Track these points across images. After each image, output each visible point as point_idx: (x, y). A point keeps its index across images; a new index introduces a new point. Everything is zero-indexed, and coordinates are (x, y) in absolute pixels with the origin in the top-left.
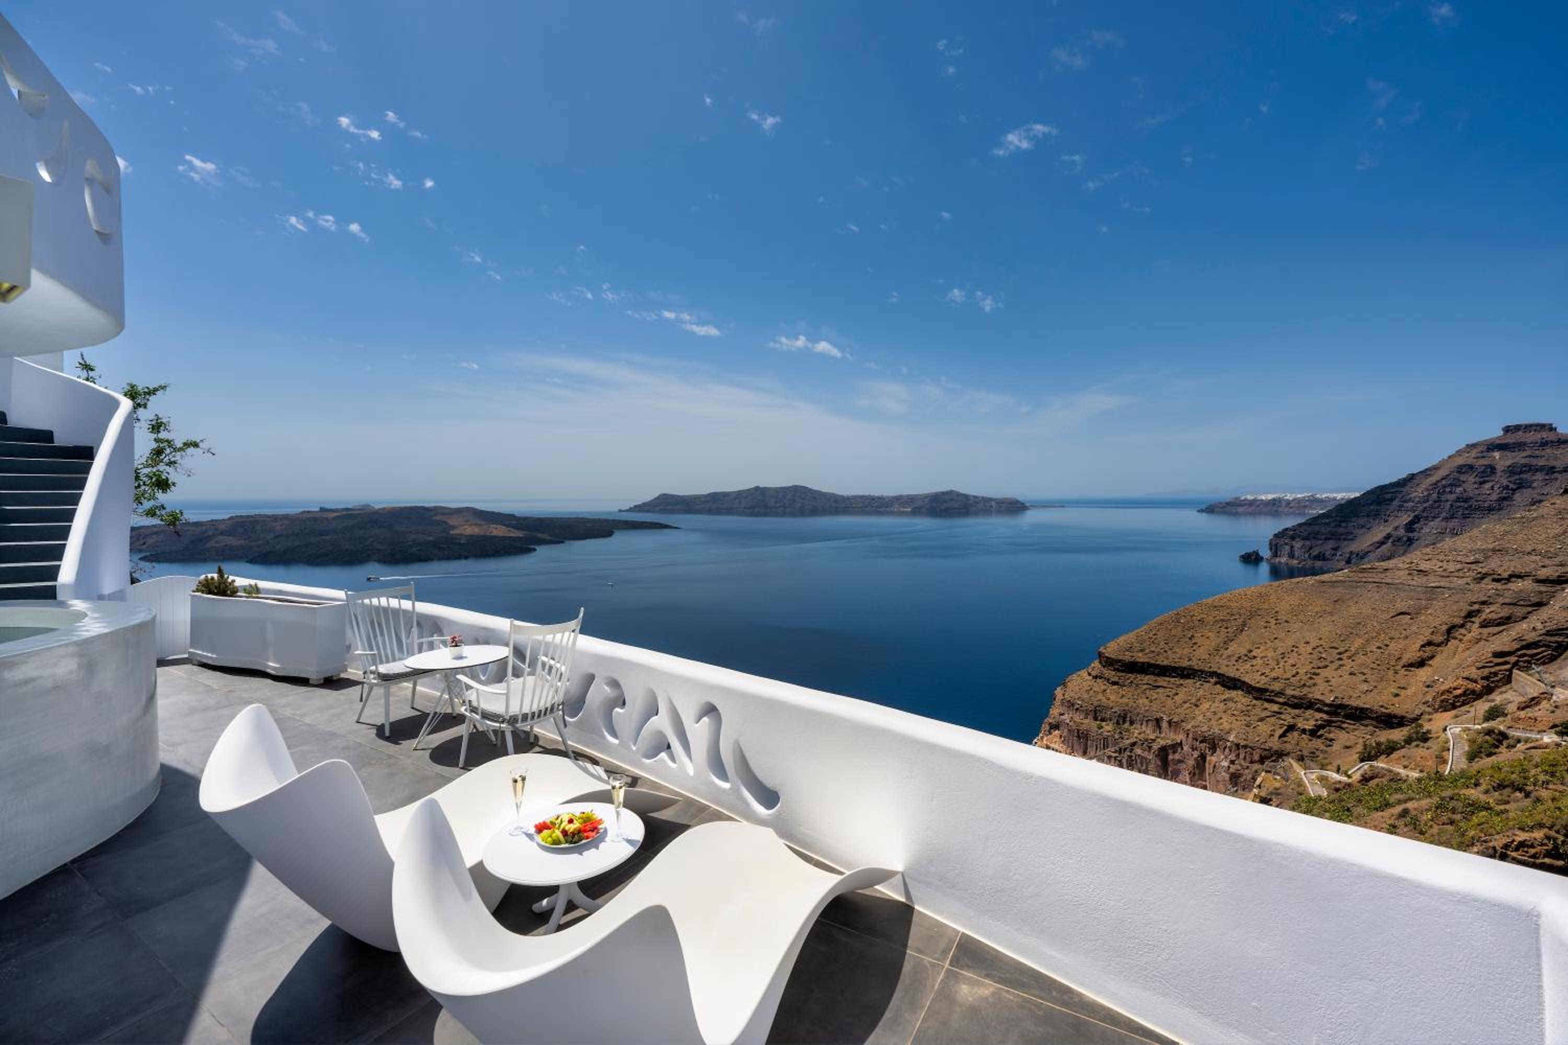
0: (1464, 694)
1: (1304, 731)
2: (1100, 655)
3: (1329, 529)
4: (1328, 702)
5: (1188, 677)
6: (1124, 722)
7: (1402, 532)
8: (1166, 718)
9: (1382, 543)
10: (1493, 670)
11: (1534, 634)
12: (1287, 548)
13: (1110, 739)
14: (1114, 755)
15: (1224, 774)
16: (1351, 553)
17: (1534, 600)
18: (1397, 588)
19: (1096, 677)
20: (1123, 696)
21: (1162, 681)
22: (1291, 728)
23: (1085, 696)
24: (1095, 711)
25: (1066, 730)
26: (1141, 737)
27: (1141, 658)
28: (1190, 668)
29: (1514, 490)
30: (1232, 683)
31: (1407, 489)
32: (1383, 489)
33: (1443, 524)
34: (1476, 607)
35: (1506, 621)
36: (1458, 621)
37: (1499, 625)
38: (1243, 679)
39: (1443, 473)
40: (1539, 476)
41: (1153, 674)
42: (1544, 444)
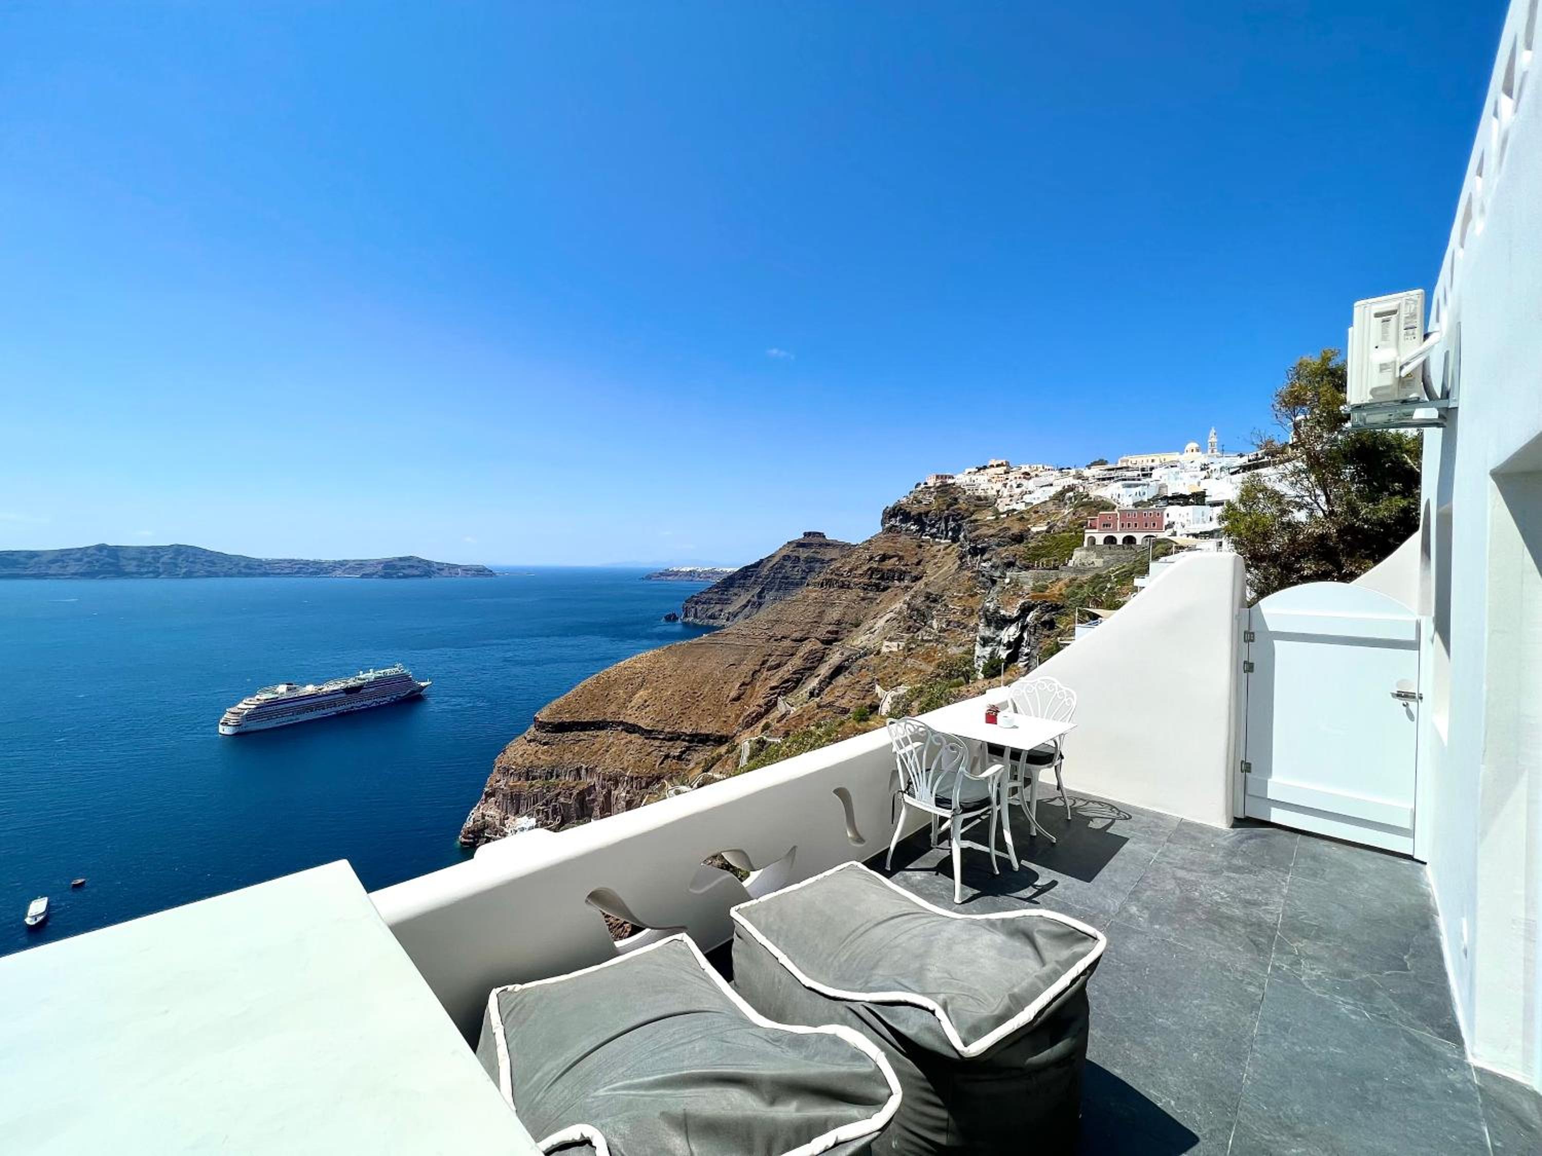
0: (756, 716)
1: (674, 757)
2: (535, 719)
3: (718, 596)
4: (688, 733)
5: (603, 728)
6: (552, 777)
7: (755, 599)
8: (584, 766)
9: (745, 606)
10: (769, 698)
11: (788, 674)
12: (693, 610)
13: (539, 794)
14: (541, 808)
15: (622, 802)
16: (729, 613)
17: (790, 652)
18: (730, 648)
19: (530, 741)
20: (552, 754)
21: (583, 735)
22: (667, 756)
23: (520, 761)
24: (528, 772)
25: (501, 795)
26: (564, 787)
27: (566, 718)
28: (604, 721)
29: (808, 572)
30: (632, 729)
31: (759, 569)
32: (747, 568)
33: (776, 593)
34: (766, 658)
35: (778, 666)
36: (757, 668)
37: (775, 669)
38: (639, 724)
39: (776, 559)
40: (818, 565)
41: (577, 730)
42: (821, 545)
